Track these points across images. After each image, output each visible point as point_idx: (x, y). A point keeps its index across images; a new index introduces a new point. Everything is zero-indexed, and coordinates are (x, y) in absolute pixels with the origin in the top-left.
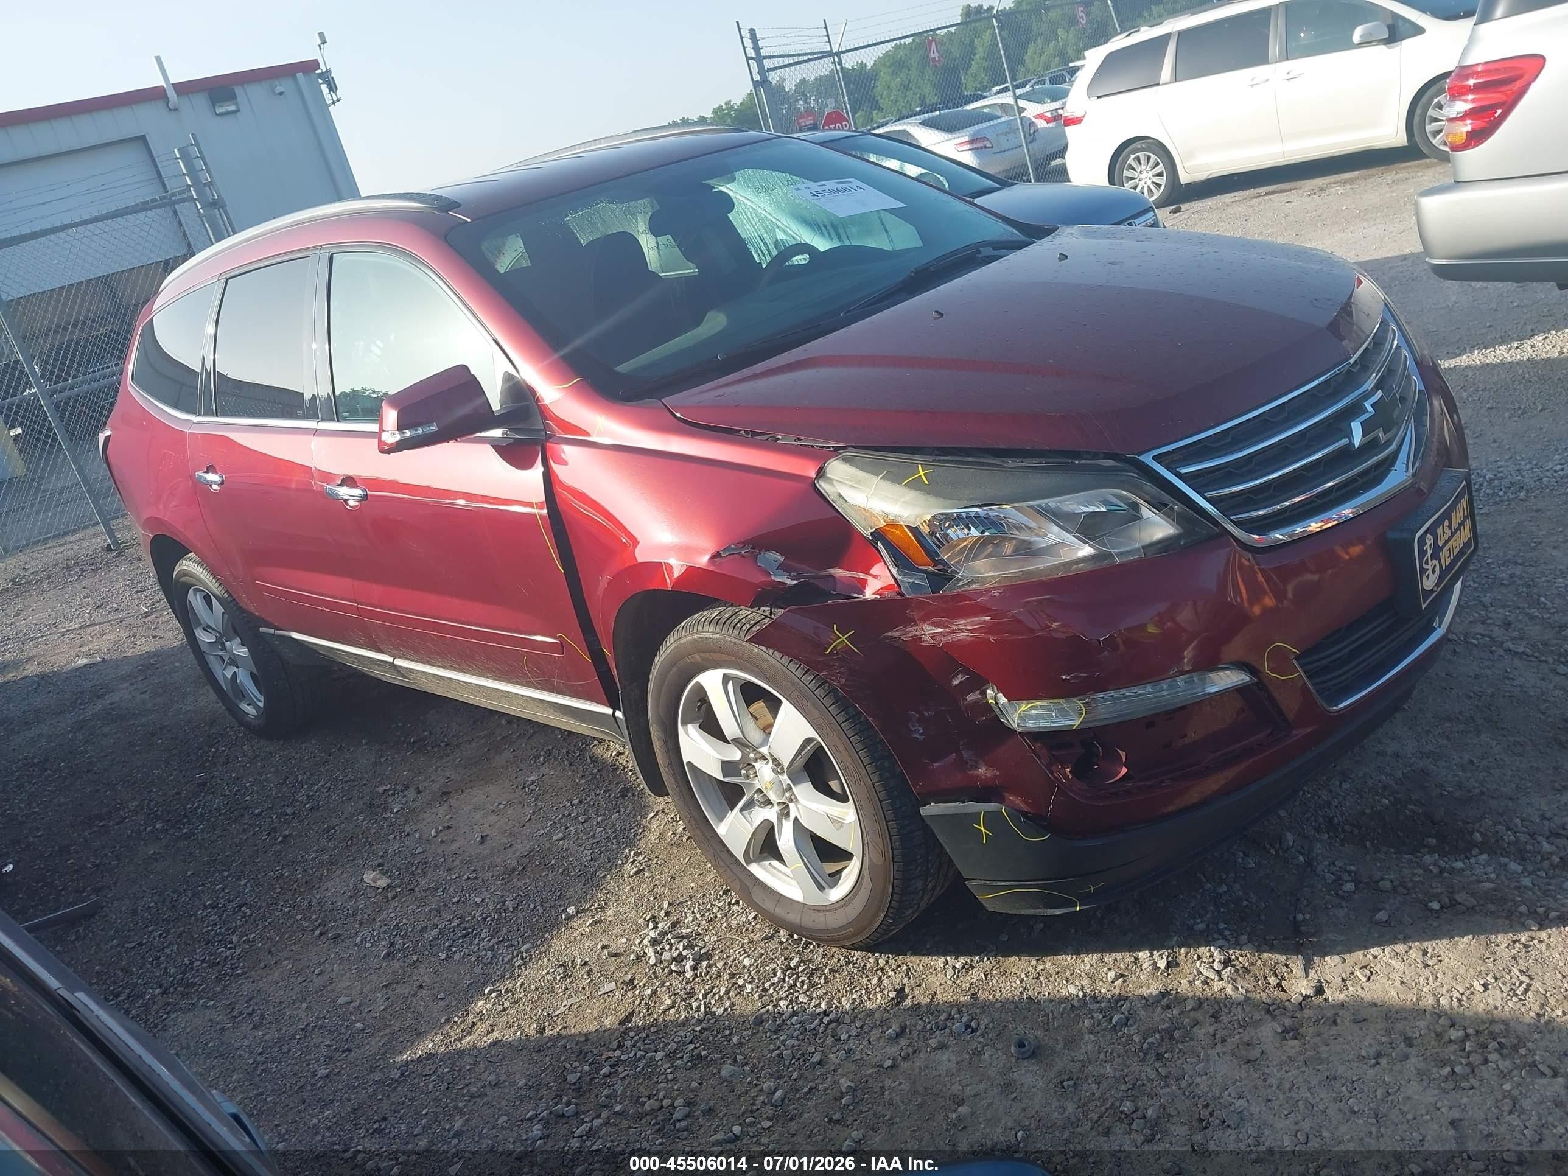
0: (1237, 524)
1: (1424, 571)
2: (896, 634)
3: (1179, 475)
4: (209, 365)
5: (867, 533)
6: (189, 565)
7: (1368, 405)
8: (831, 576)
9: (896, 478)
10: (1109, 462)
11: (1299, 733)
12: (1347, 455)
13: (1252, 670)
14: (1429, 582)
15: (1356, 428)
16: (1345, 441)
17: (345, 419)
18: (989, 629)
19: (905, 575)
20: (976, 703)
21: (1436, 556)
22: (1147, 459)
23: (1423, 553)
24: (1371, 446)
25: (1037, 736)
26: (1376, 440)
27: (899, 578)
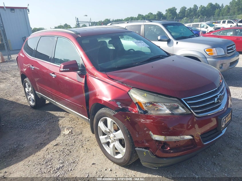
0: (194, 112)
1: (223, 124)
2: (137, 120)
3: (187, 103)
4: (36, 49)
5: (135, 102)
6: (27, 79)
7: (218, 96)
8: (128, 108)
9: (141, 94)
10: (176, 99)
11: (198, 147)
12: (214, 104)
13: (193, 136)
14: (223, 126)
15: (216, 99)
16: (214, 101)
17: (55, 64)
18: (152, 122)
19: (140, 110)
20: (148, 133)
21: (225, 122)
22: (182, 99)
23: (223, 121)
24: (218, 103)
25: (157, 141)
26: (219, 102)
27: (139, 111)
